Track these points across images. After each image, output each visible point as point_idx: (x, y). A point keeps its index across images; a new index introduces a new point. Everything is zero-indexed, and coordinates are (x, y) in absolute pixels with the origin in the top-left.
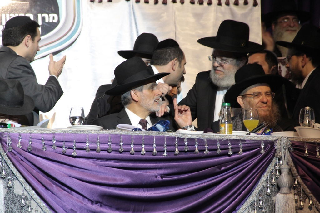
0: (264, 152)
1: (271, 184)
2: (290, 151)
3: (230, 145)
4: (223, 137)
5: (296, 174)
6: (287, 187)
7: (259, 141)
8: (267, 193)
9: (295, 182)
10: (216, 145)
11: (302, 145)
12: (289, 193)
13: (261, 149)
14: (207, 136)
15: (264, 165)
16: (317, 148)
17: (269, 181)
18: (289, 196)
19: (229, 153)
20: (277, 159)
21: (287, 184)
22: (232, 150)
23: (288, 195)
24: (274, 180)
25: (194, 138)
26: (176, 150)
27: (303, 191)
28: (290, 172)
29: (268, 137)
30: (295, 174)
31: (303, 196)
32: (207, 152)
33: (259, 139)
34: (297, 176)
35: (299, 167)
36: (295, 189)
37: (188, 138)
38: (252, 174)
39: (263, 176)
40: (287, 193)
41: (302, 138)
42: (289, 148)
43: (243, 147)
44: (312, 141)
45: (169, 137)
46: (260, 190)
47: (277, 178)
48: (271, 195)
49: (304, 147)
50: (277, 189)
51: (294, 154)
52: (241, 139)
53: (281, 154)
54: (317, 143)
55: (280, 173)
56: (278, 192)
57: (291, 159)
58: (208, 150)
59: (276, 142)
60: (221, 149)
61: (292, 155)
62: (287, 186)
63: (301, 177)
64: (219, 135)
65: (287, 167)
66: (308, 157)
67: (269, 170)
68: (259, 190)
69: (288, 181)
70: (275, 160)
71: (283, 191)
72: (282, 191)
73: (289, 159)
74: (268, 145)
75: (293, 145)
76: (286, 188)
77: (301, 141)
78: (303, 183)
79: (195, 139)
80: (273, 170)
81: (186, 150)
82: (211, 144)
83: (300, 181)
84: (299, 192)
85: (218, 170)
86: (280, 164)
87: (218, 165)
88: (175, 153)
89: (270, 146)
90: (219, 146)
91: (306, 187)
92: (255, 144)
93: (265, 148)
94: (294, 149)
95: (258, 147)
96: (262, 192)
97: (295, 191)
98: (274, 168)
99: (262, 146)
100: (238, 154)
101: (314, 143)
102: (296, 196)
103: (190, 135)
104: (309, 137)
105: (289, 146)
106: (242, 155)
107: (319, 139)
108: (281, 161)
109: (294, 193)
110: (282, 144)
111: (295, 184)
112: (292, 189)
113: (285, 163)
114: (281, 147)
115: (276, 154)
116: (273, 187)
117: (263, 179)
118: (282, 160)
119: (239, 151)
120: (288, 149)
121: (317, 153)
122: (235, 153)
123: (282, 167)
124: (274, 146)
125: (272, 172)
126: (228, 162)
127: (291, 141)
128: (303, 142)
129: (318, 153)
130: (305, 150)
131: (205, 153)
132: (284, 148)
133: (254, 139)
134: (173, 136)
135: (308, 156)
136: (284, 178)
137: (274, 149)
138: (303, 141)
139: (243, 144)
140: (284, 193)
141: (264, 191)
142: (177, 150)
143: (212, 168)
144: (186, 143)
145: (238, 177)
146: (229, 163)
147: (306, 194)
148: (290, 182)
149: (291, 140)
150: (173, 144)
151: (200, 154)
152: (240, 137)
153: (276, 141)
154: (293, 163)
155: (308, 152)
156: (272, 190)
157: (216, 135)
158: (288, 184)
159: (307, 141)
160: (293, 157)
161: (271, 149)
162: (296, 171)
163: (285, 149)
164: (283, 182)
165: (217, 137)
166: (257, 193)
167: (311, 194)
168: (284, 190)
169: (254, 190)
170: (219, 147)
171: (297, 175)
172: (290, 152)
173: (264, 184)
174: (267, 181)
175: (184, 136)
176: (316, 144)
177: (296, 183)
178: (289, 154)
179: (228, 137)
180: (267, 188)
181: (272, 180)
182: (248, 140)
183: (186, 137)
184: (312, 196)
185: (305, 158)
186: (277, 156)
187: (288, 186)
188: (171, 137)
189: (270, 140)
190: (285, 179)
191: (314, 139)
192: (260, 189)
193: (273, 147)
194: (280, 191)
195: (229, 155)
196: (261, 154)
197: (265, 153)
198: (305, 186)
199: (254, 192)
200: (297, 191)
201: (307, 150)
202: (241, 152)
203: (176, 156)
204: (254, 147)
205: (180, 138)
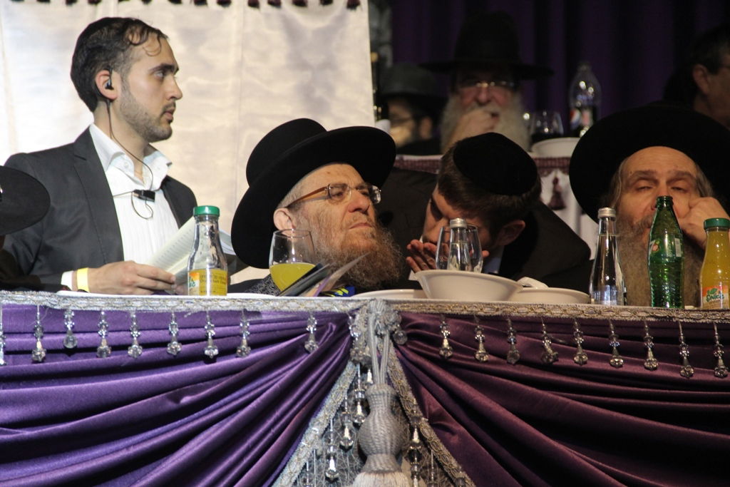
0: (316, 347)
1: (341, 447)
2: (398, 342)
3: (210, 328)
4: (190, 305)
5: (417, 411)
6: (387, 453)
7: (302, 313)
8: (328, 475)
9: (412, 437)
10: (168, 329)
11: (431, 323)
12: (394, 472)
13: (307, 339)
14: (138, 304)
15: (316, 386)
16: (479, 330)
17: (332, 435)
18: (393, 480)
19: (207, 352)
20: (358, 367)
21: (385, 443)
22: (214, 344)
23: (389, 477)
24: (347, 434)
25: (98, 309)
26: (36, 348)
27: (440, 465)
28: (397, 405)
29: (328, 301)
30: (412, 411)
31: (439, 480)
32: (135, 351)
33: (302, 309)
34: (419, 419)
35: (423, 390)
36: (412, 460)
37: (77, 309)
38: (278, 413)
39: (313, 420)
40: (387, 469)
41: (435, 303)
42: (392, 333)
43: (251, 333)
44: (465, 312)
45: (14, 306)
46: (305, 467)
47: (357, 426)
48: (340, 481)
49: (438, 330)
50: (357, 462)
51: (407, 352)
52: (245, 310)
53: (370, 351)
54: (479, 316)
55: (367, 410)
56: (359, 471)
57: (399, 367)
58: (140, 345)
59: (354, 317)
60: (183, 342)
61: (402, 353)
62: (386, 448)
63: (430, 423)
64: (178, 299)
65: (387, 389)
66: (453, 360)
67: (332, 401)
68: (302, 465)
69: (391, 434)
70: (350, 370)
71: (375, 465)
72: (372, 465)
73: (394, 367)
74: (330, 324)
75: (405, 322)
76: (384, 455)
77: (432, 311)
78: (438, 440)
79: (98, 313)
80: (343, 403)
81: (70, 346)
82: (150, 326)
83: (429, 432)
84: (425, 468)
85: (171, 405)
86: (368, 384)
87: (173, 389)
88: (33, 356)
89: (334, 327)
90: (174, 331)
91: (446, 452)
92: (289, 324)
93: (318, 336)
94: (410, 336)
95: (297, 331)
96: (313, 471)
97: (413, 466)
98: (349, 397)
99: (311, 328)
100: (237, 357)
101: (469, 317)
102: (415, 480)
103: (85, 301)
104: (453, 300)
105: (395, 327)
106: (247, 358)
107: (483, 304)
108: (369, 374)
109: (410, 473)
110: (371, 322)
111: (414, 444)
112: (404, 460)
113: (381, 377)
114: (368, 331)
115: (353, 352)
116: (345, 456)
117: (315, 430)
118: (372, 372)
119: (240, 344)
120: (391, 337)
121: (477, 348)
122: (225, 353)
123: (372, 390)
124: (348, 326)
125: (341, 409)
126: (203, 381)
127: (400, 312)
128: (439, 314)
129: (481, 346)
130: (443, 338)
131: (130, 352)
132: (376, 333)
133: (285, 308)
134: (26, 303)
135: (449, 354)
136: (378, 425)
137: (347, 339)
138: (438, 312)
139: (251, 323)
140: (378, 472)
141: (319, 470)
142: (39, 345)
143: (150, 399)
144: (69, 326)
145: (235, 426)
146: (208, 383)
147: (446, 475)
148: (394, 436)
149: (401, 309)
150: (29, 327)
151: (116, 358)
152: (244, 304)
153: (353, 313)
154: (407, 379)
155: (450, 344)
156: (343, 465)
157: (167, 299)
158: (389, 444)
159: (450, 311)
160: (404, 361)
161: (339, 335)
162: (415, 402)
163: (381, 336)
164: (373, 436)
165: (170, 304)
166: (297, 475)
167: (462, 474)
168: (380, 460)
169: (287, 467)
170: (177, 334)
171: (418, 415)
172: (396, 346)
173: (317, 447)
174: (325, 434)
175: (65, 304)
176: (476, 318)
177: (416, 439)
178: (392, 350)
179: (204, 303)
180: (328, 457)
181: (343, 434)
182: (270, 313)
183: (71, 308)
184: (463, 479)
185: (443, 363)
186: (356, 358)
187: (389, 448)
188: (23, 306)
189: (336, 310)
190: (380, 426)
191: (471, 305)
192: (304, 461)
193: (344, 332)
194: (367, 466)
195: (209, 360)
196: (308, 352)
197: (318, 351)
198: (442, 447)
199: (287, 471)
200: (418, 466)
201: (449, 337)
202: (243, 346)
203: (35, 365)
204: (285, 333)
205: (51, 309)
